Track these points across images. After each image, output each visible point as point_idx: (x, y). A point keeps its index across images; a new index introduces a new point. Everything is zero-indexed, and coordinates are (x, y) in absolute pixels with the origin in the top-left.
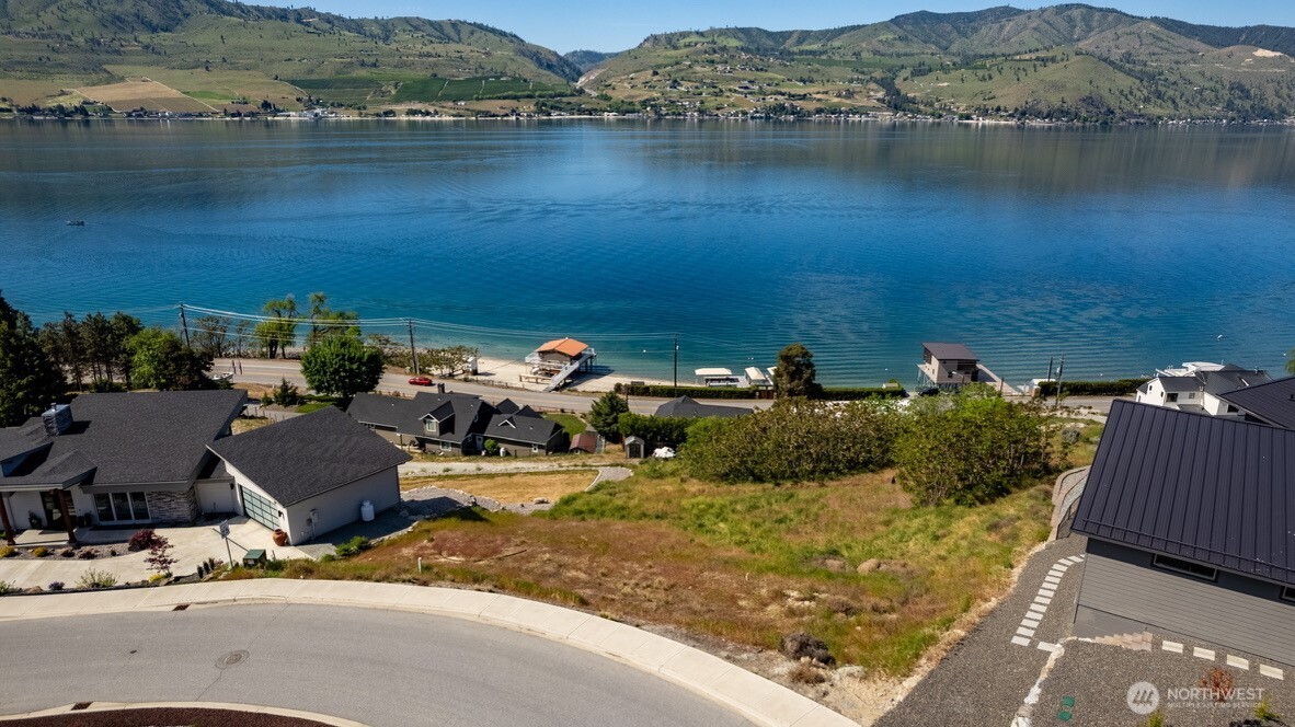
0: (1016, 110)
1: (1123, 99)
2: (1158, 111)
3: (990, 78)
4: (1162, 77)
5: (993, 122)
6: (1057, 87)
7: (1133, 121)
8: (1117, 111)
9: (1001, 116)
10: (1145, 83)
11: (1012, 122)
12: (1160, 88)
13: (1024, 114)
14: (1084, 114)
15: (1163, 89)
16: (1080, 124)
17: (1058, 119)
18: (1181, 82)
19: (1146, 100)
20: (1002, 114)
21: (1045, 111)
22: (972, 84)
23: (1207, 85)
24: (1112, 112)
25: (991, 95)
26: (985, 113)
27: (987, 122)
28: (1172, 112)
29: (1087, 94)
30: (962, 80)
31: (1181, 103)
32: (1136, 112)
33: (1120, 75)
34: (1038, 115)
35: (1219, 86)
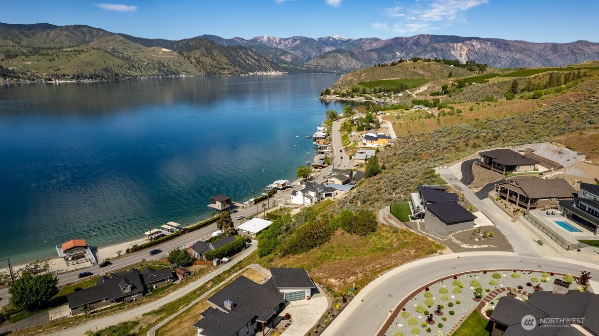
0: (74, 76)
1: (121, 69)
2: (135, 74)
3: (54, 60)
4: (131, 59)
5: (64, 82)
6: (89, 64)
7: (127, 78)
8: (119, 74)
9: (67, 79)
10: (127, 62)
11: (74, 81)
12: (133, 64)
13: (78, 77)
14: (106, 76)
15: (134, 64)
16: (106, 81)
17: (96, 79)
18: (139, 61)
19: (129, 69)
20: (68, 77)
21: (88, 75)
22: (44, 63)
23: (150, 62)
24: (118, 75)
25: (57, 68)
26: (58, 77)
27: (61, 82)
28: (141, 74)
29: (105, 67)
30: (39, 61)
31: (143, 70)
32: (127, 74)
33: (115, 58)
34: (86, 77)
35: (153, 63)
